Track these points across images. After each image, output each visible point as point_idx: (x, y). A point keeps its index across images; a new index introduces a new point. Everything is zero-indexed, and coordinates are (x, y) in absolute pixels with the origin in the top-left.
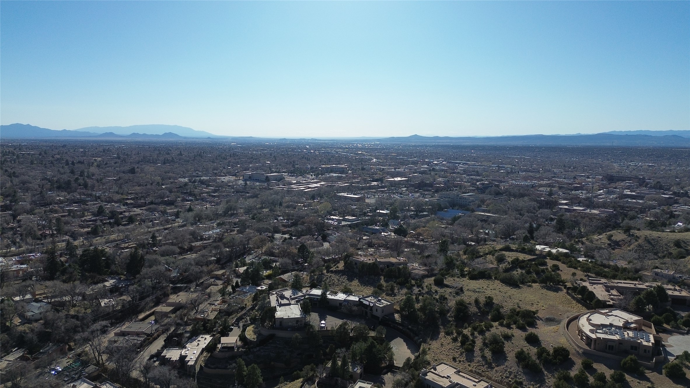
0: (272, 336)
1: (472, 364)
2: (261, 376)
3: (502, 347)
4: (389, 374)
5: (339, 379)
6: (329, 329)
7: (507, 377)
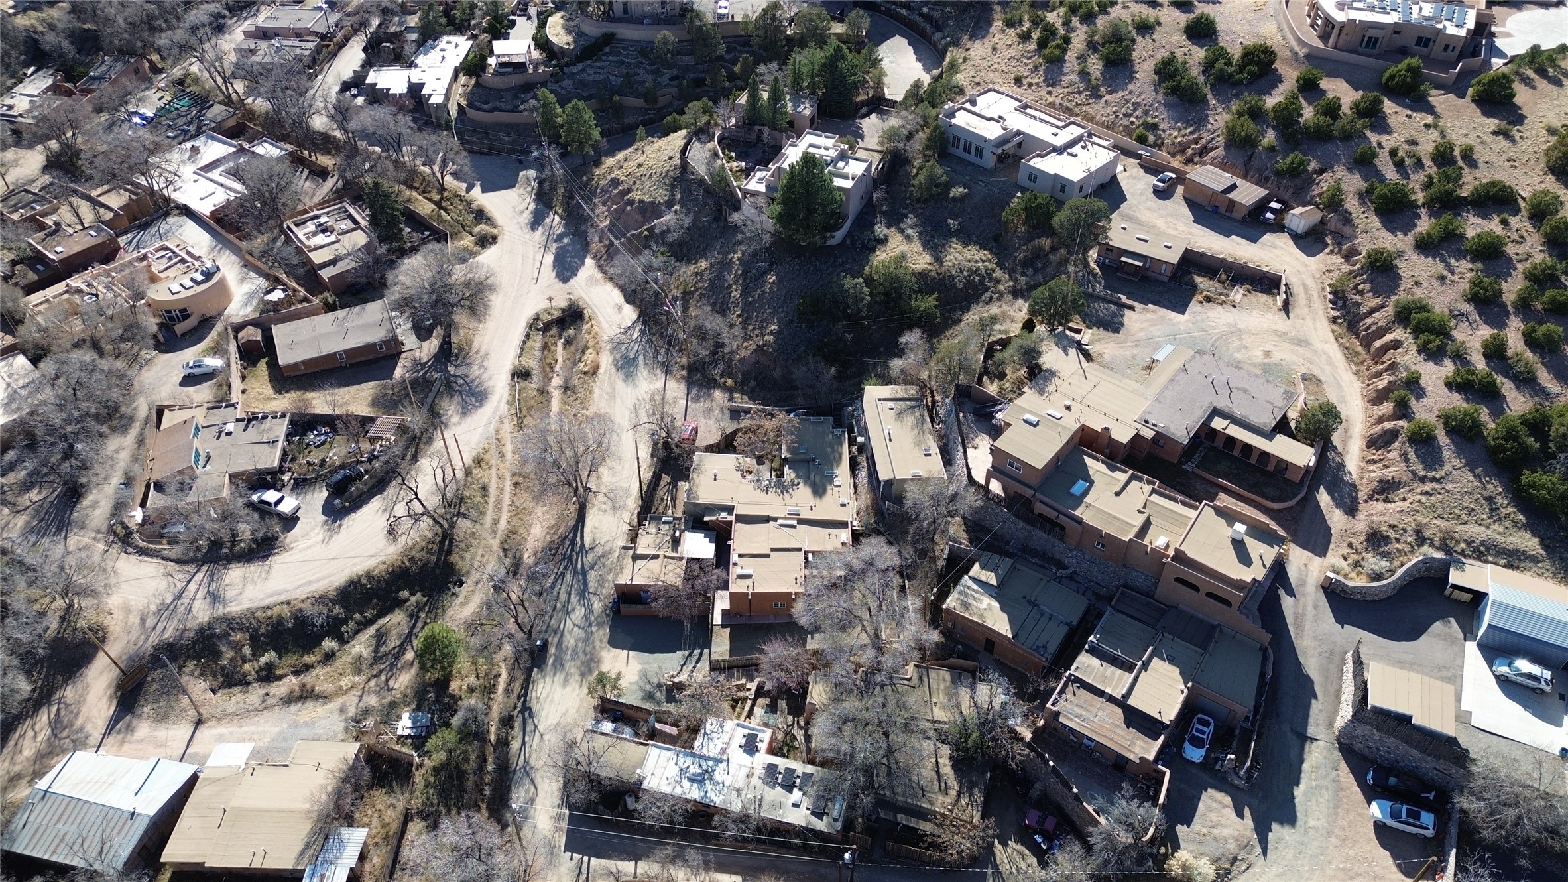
0: (609, 38)
1: (1058, 90)
2: (596, 125)
3: (1129, 50)
4: (873, 116)
5: (765, 129)
6: (738, 18)
7: (1127, 115)
